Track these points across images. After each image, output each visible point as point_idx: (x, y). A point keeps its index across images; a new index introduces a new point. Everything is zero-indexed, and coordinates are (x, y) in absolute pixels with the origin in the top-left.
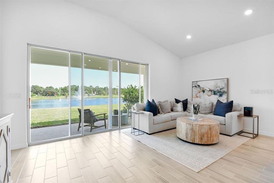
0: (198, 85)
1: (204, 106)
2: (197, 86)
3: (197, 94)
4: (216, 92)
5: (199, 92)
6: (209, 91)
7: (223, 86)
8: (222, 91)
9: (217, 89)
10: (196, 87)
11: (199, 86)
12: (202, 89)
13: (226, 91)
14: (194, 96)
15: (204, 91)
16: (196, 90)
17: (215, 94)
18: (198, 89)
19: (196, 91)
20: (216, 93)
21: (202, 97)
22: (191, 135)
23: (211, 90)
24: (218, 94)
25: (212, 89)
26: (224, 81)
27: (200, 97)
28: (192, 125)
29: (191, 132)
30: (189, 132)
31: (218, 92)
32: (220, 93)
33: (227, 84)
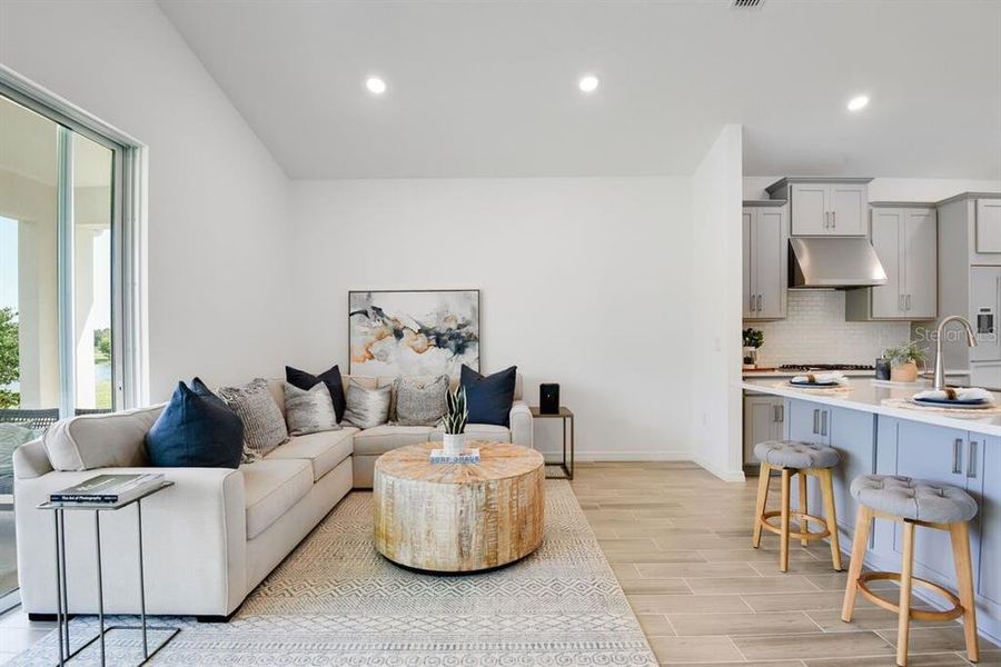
0: (374, 308)
1: (419, 394)
2: (370, 312)
3: (371, 344)
4: (445, 338)
5: (381, 338)
6: (420, 331)
7: (468, 315)
8: (463, 332)
9: (448, 325)
10: (366, 313)
11: (378, 311)
12: (390, 324)
13: (476, 334)
14: (358, 351)
15: (398, 334)
16: (367, 329)
17: (440, 343)
18: (374, 324)
19: (366, 333)
20: (445, 342)
21: (392, 358)
22: (484, 536)
23: (424, 331)
24: (452, 343)
25: (430, 324)
26: (469, 298)
27: (383, 356)
28: (487, 488)
29: (482, 520)
30: (472, 523)
31: (452, 337)
32: (457, 340)
33: (478, 312)
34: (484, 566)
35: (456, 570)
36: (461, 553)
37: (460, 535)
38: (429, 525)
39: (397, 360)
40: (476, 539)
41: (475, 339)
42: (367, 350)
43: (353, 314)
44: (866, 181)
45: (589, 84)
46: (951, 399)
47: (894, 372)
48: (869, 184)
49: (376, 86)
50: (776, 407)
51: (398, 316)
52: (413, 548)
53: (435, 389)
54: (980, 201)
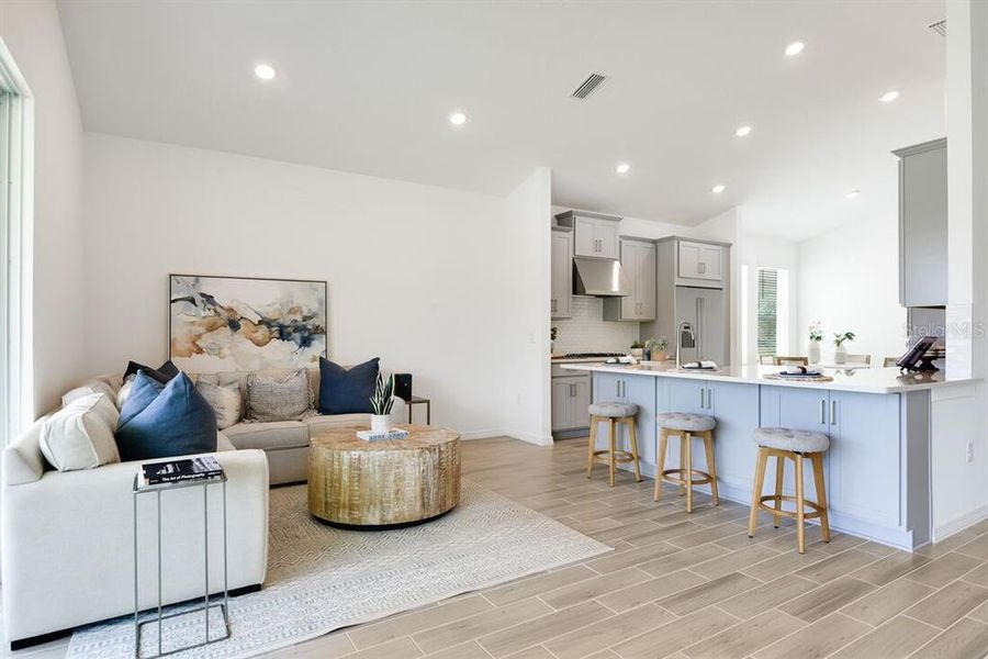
0: (203, 295)
1: (280, 388)
2: (198, 299)
3: (199, 336)
4: (290, 330)
5: (212, 328)
6: (260, 322)
7: (315, 307)
8: (309, 324)
9: (292, 317)
10: (192, 301)
11: (209, 299)
12: (225, 315)
13: (322, 325)
14: (182, 343)
15: (234, 325)
17: (283, 334)
18: (203, 313)
19: (192, 324)
20: (290, 334)
21: (226, 351)
22: (438, 488)
23: (264, 322)
24: (297, 336)
25: (272, 315)
26: (315, 289)
27: (215, 350)
28: (440, 451)
29: (436, 476)
30: (431, 479)
31: (297, 330)
32: (304, 332)
33: (326, 303)
34: (438, 513)
35: (418, 519)
36: (423, 505)
37: (423, 490)
38: (397, 485)
39: (233, 355)
40: (433, 490)
41: (321, 331)
42: (194, 342)
43: (174, 301)
44: (619, 220)
45: (458, 119)
46: (700, 367)
47: (653, 355)
48: (621, 223)
49: (265, 72)
50: (571, 386)
51: (234, 305)
52: (383, 508)
53: (298, 383)
54: (681, 242)
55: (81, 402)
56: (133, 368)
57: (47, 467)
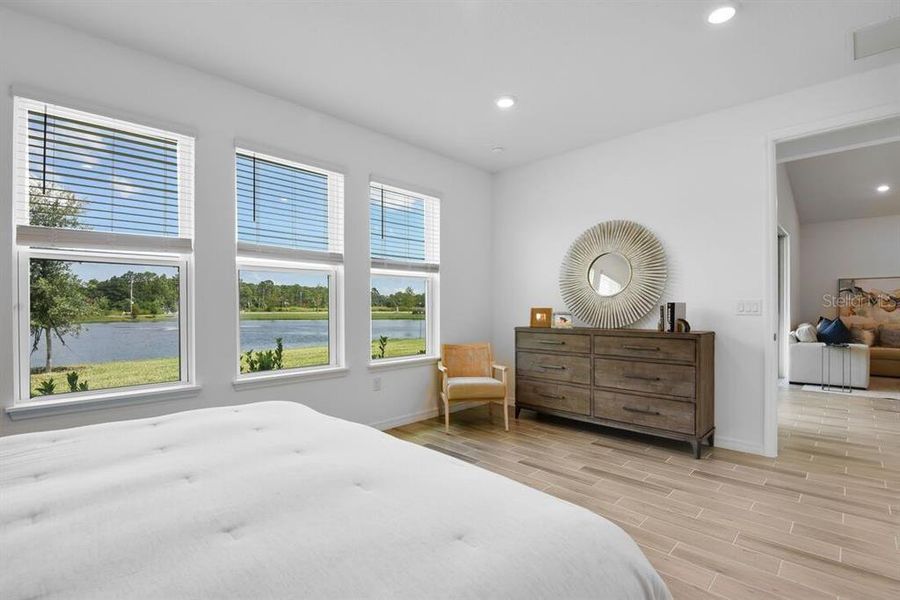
0: (856, 288)
2: (854, 290)
10: (851, 291)
11: (860, 289)
21: (868, 314)
27: (863, 313)
39: (872, 316)
43: (841, 291)
51: (874, 292)
55: (804, 327)
56: (821, 319)
57: (798, 341)
